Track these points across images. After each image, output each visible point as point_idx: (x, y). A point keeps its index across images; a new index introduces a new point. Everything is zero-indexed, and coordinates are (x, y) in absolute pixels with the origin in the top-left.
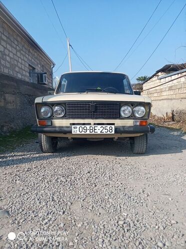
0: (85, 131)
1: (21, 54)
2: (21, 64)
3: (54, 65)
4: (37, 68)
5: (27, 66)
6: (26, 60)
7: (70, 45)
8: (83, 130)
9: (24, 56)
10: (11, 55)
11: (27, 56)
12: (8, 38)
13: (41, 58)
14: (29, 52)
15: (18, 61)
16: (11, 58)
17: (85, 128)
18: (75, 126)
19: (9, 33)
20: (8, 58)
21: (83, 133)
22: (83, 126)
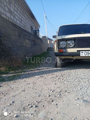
0: (88, 54)
1: (28, 20)
2: (28, 25)
3: (40, 26)
4: (33, 28)
5: (30, 26)
6: (30, 24)
7: (46, 17)
8: (87, 54)
9: (29, 21)
10: (24, 21)
11: (30, 21)
12: (23, 12)
13: (35, 23)
14: (31, 19)
15: (27, 24)
16: (24, 22)
17: (88, 53)
18: (82, 52)
19: (23, 10)
20: (23, 22)
21: (87, 55)
22: (87, 52)
